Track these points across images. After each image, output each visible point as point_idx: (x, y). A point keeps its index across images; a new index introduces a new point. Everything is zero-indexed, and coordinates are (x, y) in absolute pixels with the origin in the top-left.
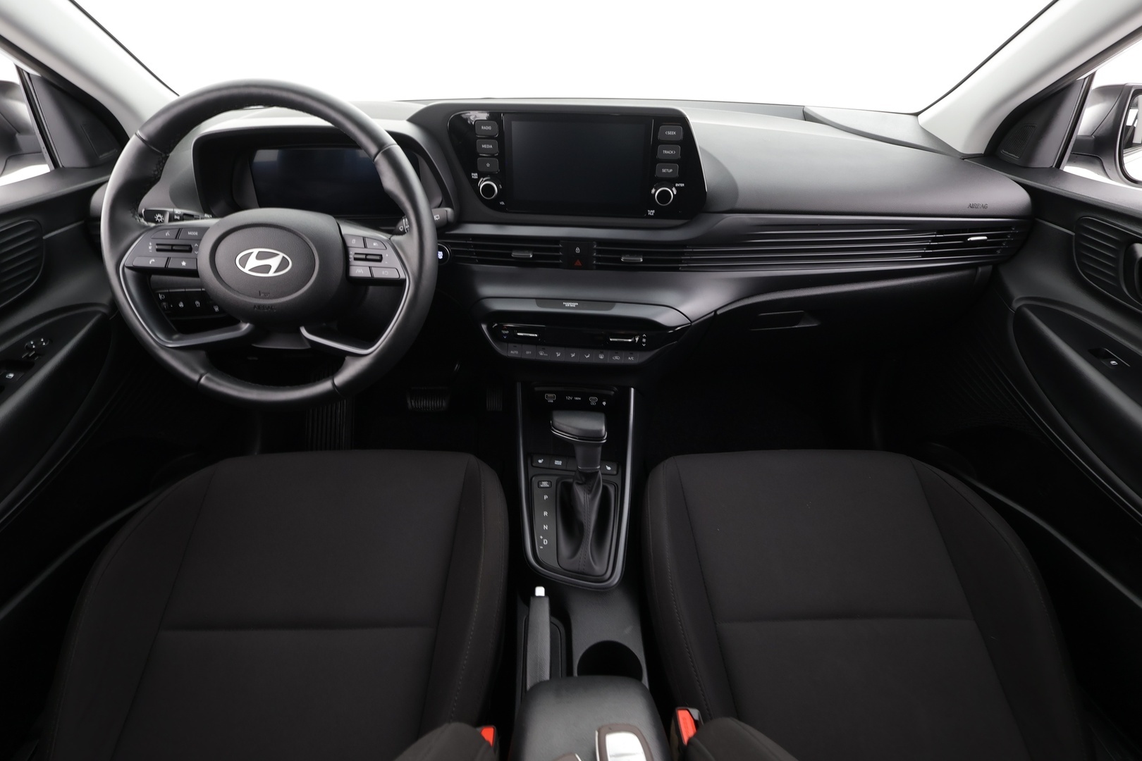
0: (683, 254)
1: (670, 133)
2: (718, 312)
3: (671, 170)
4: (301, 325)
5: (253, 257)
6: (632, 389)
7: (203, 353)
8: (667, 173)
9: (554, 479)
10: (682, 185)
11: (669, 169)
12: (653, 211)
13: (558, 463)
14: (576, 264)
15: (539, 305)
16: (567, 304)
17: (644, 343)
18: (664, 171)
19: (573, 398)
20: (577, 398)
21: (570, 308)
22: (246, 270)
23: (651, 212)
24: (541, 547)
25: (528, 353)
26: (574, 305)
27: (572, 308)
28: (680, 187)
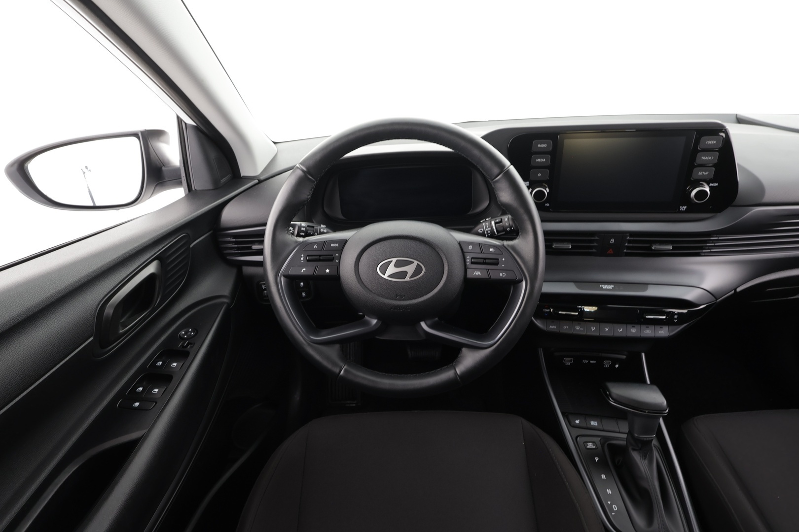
0: (706, 242)
1: (710, 142)
2: (739, 290)
3: (707, 173)
4: (422, 321)
5: (392, 264)
6: (643, 354)
7: (337, 346)
8: (703, 175)
9: (597, 440)
10: (716, 184)
11: (706, 171)
12: (685, 207)
13: (594, 423)
14: (609, 252)
15: (579, 288)
16: (605, 287)
17: (676, 319)
18: (700, 173)
19: (589, 362)
20: (592, 362)
21: (606, 290)
22: (385, 277)
23: (683, 208)
24: (613, 514)
25: (565, 327)
26: (610, 287)
27: (609, 290)
28: (713, 186)
